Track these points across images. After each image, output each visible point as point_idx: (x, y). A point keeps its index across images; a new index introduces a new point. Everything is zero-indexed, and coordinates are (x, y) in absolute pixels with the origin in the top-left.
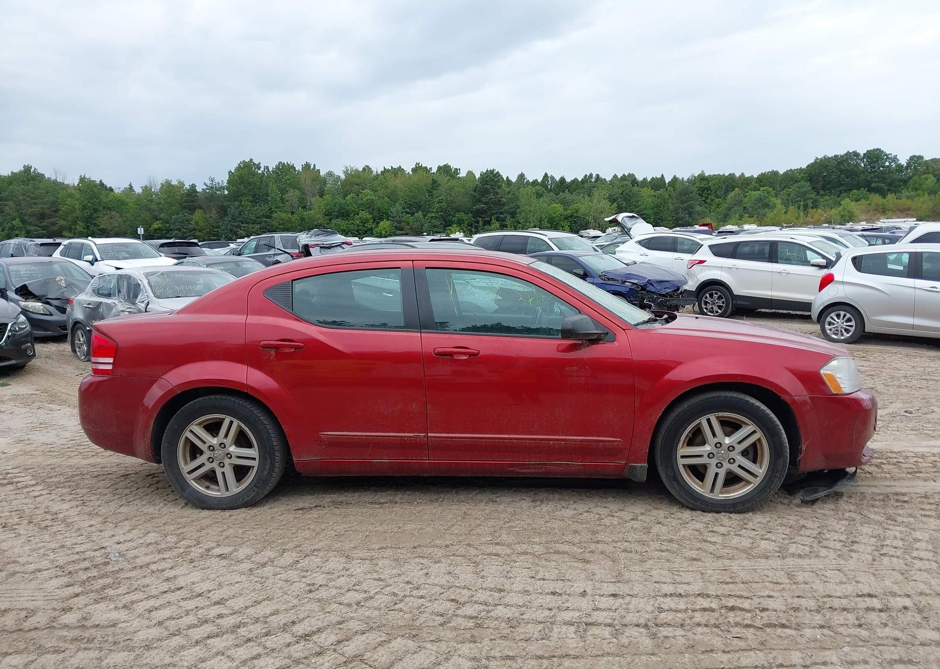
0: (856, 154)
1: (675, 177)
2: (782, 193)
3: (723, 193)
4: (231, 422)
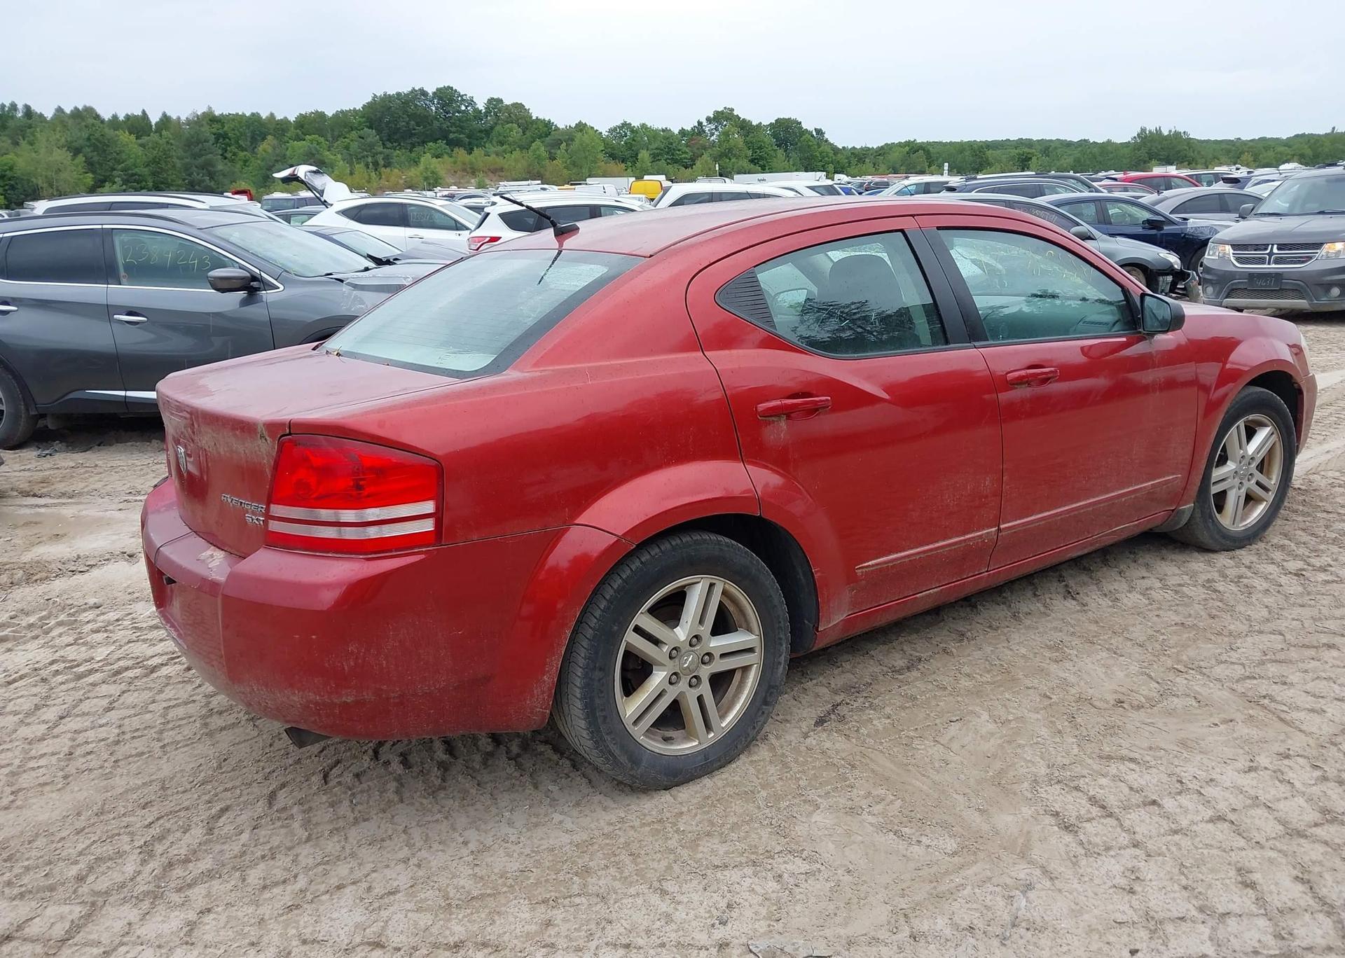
0: (423, 93)
1: (164, 115)
2: (336, 145)
3: (249, 143)
4: (712, 585)
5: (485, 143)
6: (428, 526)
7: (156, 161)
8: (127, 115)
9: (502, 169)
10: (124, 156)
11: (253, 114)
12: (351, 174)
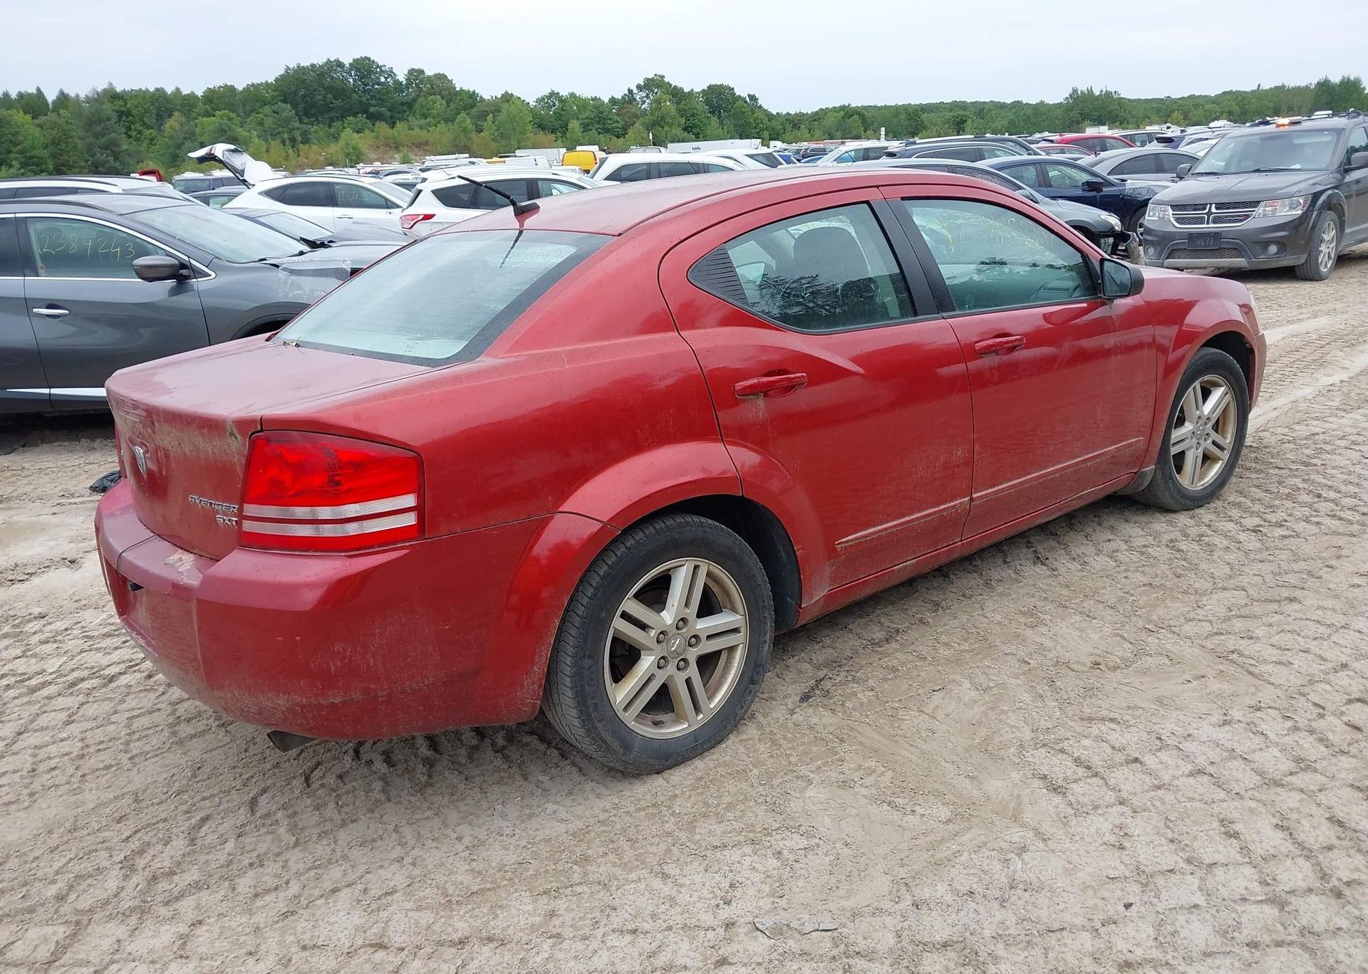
0: (340, 64)
1: (62, 93)
2: (248, 120)
3: (154, 121)
4: (696, 567)
5: (407, 116)
6: (410, 520)
7: (55, 142)
8: (20, 93)
9: (426, 143)
10: (20, 138)
11: (157, 90)
12: (268, 151)
